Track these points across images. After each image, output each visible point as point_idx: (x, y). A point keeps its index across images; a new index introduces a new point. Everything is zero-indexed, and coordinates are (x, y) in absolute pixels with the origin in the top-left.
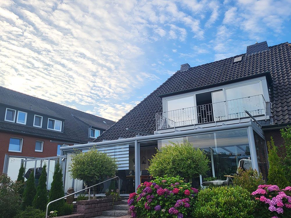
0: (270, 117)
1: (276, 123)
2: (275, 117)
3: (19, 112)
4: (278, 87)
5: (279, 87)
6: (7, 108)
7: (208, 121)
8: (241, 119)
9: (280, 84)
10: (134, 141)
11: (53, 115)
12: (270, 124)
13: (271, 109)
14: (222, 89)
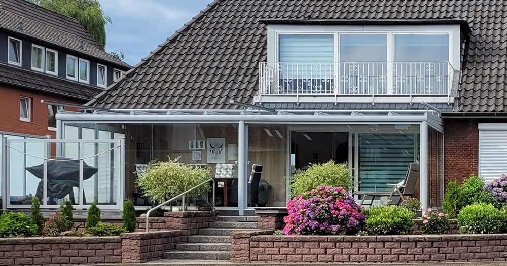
0: (455, 99)
1: (461, 111)
2: (462, 99)
4: (477, 42)
5: (479, 42)
8: (413, 96)
9: (480, 36)
10: (239, 121)
12: (454, 110)
13: (459, 83)
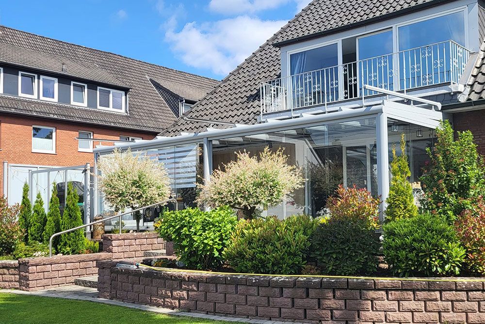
0: (465, 86)
1: (469, 100)
2: (475, 86)
3: (42, 77)
6: (19, 72)
7: (351, 96)
8: (407, 91)
10: (203, 138)
11: (106, 82)
12: (459, 100)
13: (476, 67)
14: (392, 27)
